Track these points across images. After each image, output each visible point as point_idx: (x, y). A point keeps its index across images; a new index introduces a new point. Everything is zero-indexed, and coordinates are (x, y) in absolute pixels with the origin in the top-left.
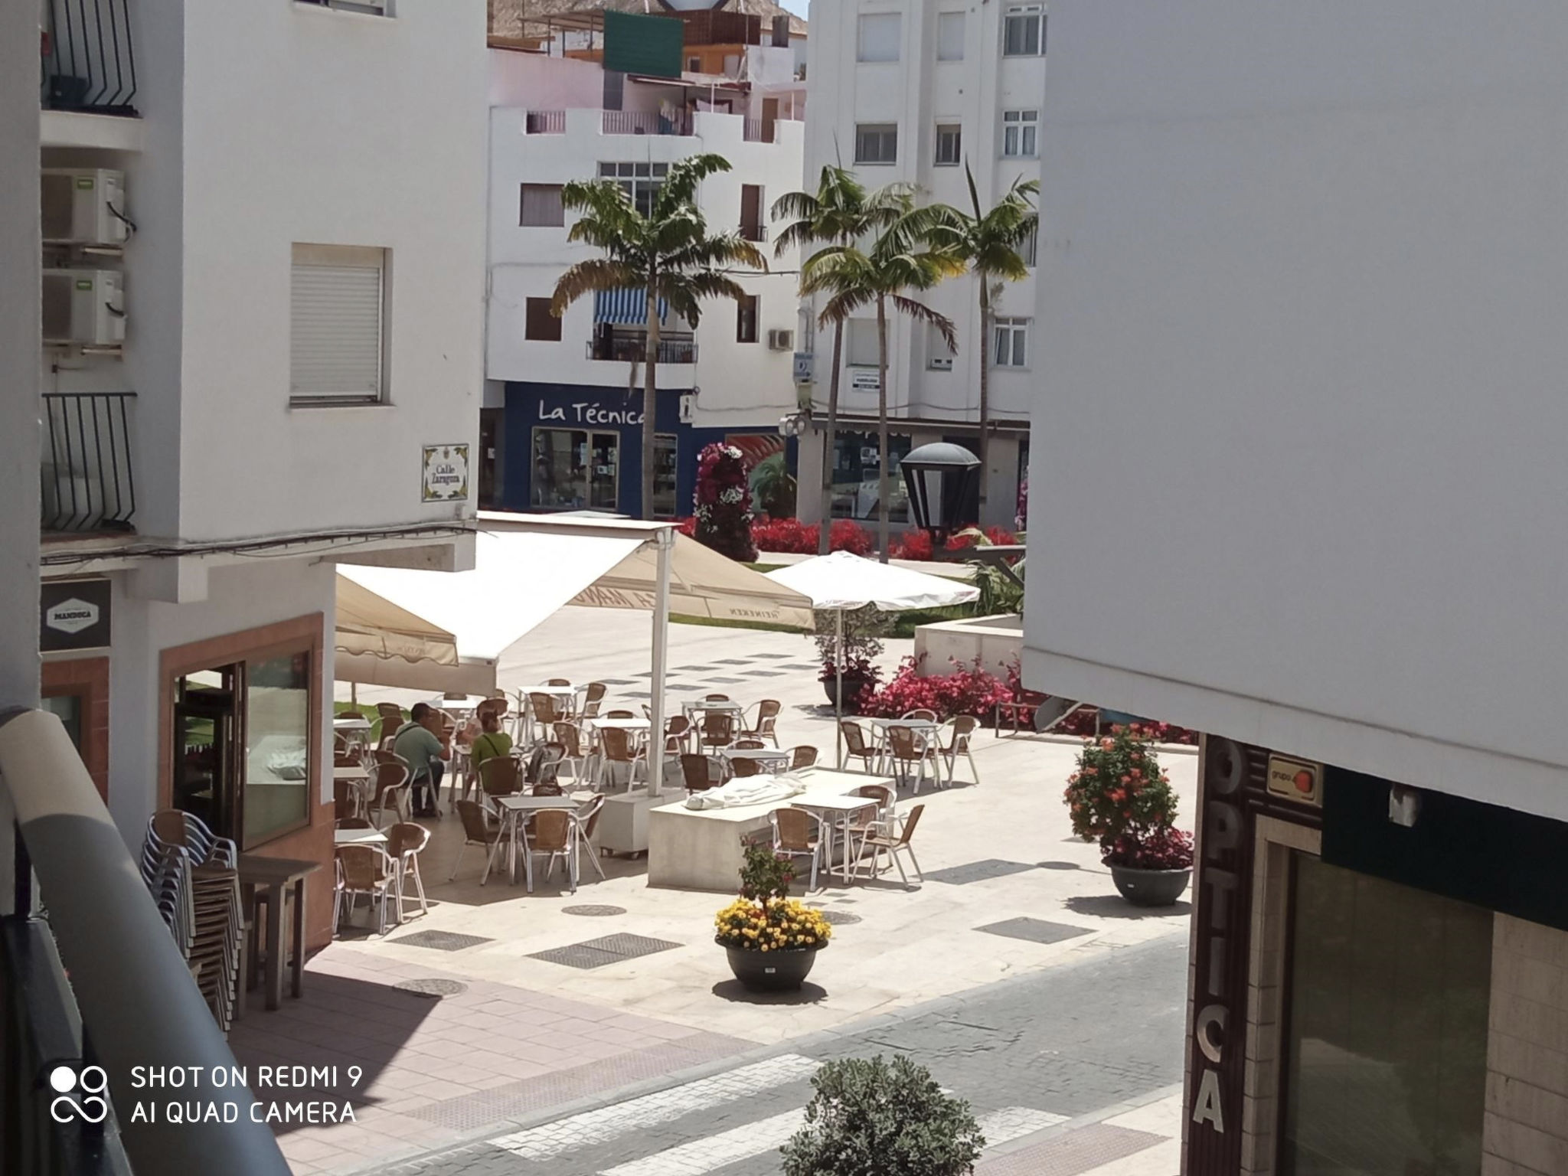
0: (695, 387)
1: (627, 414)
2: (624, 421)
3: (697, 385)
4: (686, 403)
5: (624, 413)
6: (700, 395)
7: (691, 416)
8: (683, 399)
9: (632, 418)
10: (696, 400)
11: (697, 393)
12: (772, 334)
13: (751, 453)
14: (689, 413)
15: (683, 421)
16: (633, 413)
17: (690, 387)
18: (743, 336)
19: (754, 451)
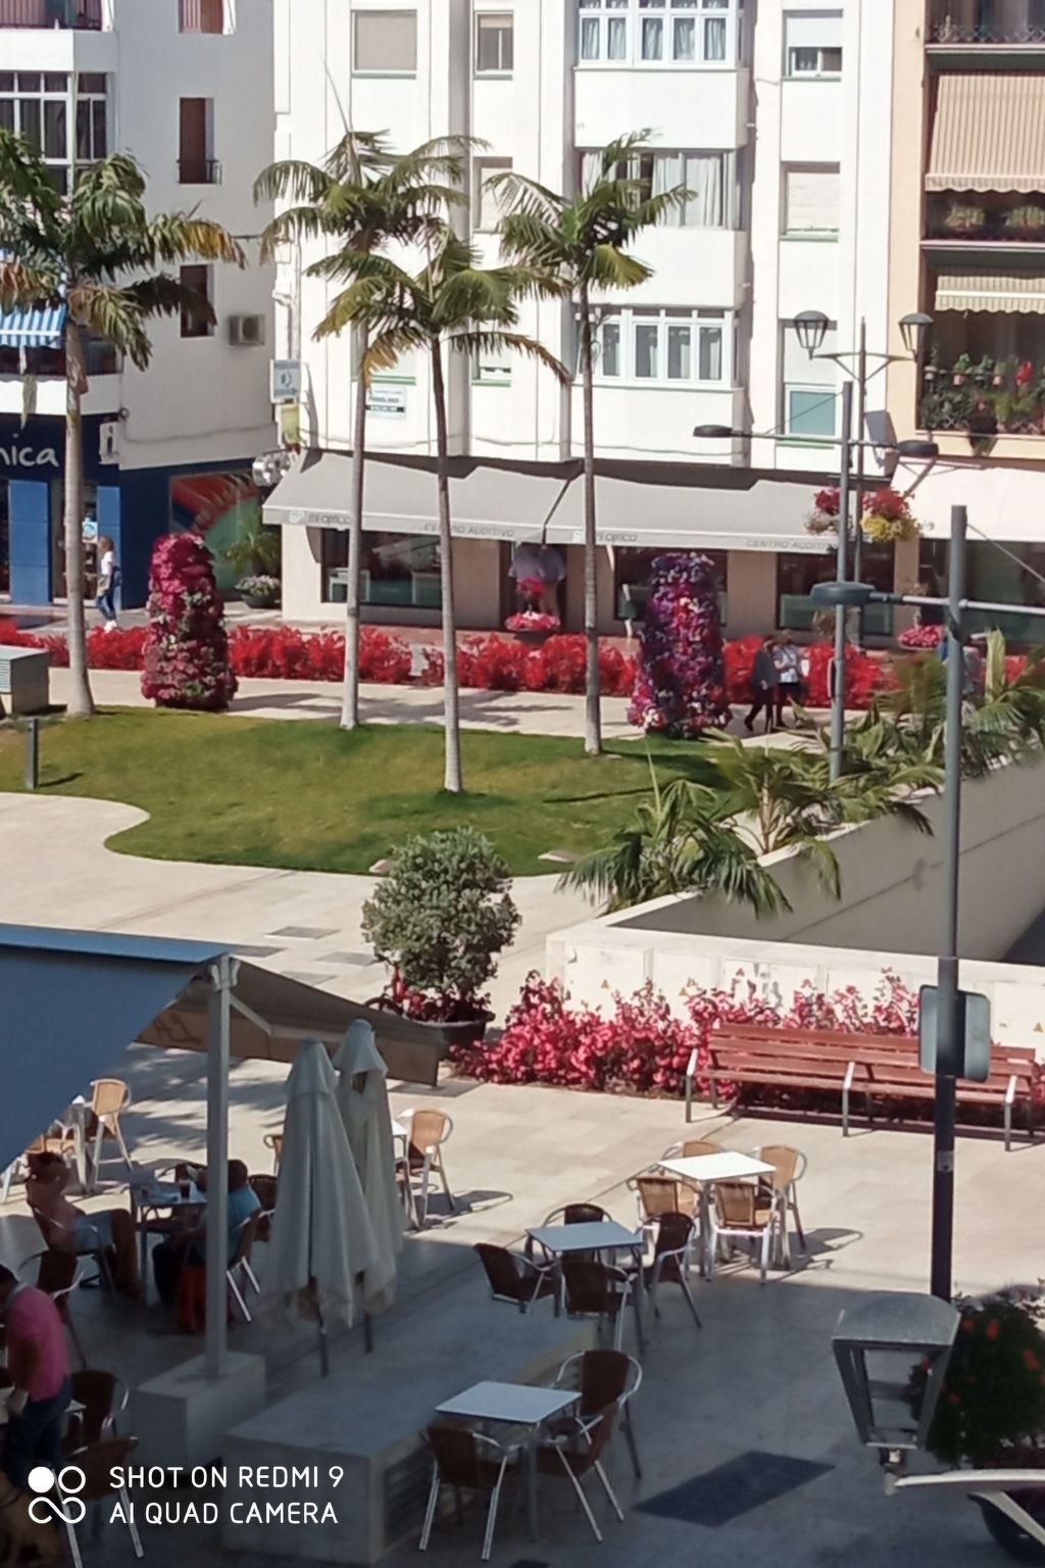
0: (122, 409)
1: (19, 451)
2: (15, 462)
3: (126, 406)
4: (109, 435)
5: (14, 449)
6: (129, 420)
7: (117, 453)
8: (104, 428)
9: (28, 457)
10: (124, 427)
11: (124, 418)
12: (232, 322)
13: (208, 501)
14: (114, 448)
15: (105, 461)
16: (28, 450)
17: (115, 410)
18: (190, 326)
19: (212, 499)
